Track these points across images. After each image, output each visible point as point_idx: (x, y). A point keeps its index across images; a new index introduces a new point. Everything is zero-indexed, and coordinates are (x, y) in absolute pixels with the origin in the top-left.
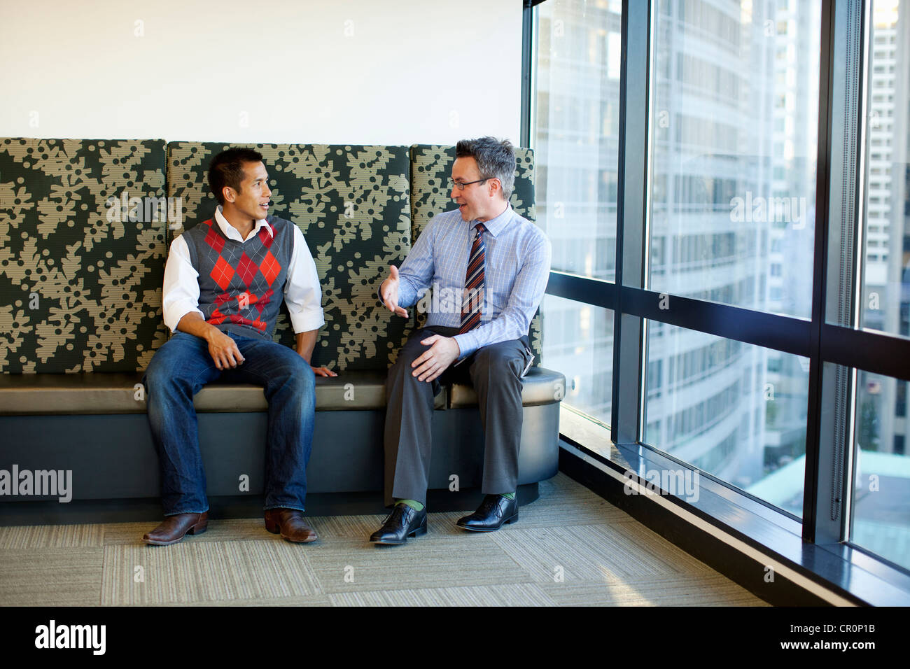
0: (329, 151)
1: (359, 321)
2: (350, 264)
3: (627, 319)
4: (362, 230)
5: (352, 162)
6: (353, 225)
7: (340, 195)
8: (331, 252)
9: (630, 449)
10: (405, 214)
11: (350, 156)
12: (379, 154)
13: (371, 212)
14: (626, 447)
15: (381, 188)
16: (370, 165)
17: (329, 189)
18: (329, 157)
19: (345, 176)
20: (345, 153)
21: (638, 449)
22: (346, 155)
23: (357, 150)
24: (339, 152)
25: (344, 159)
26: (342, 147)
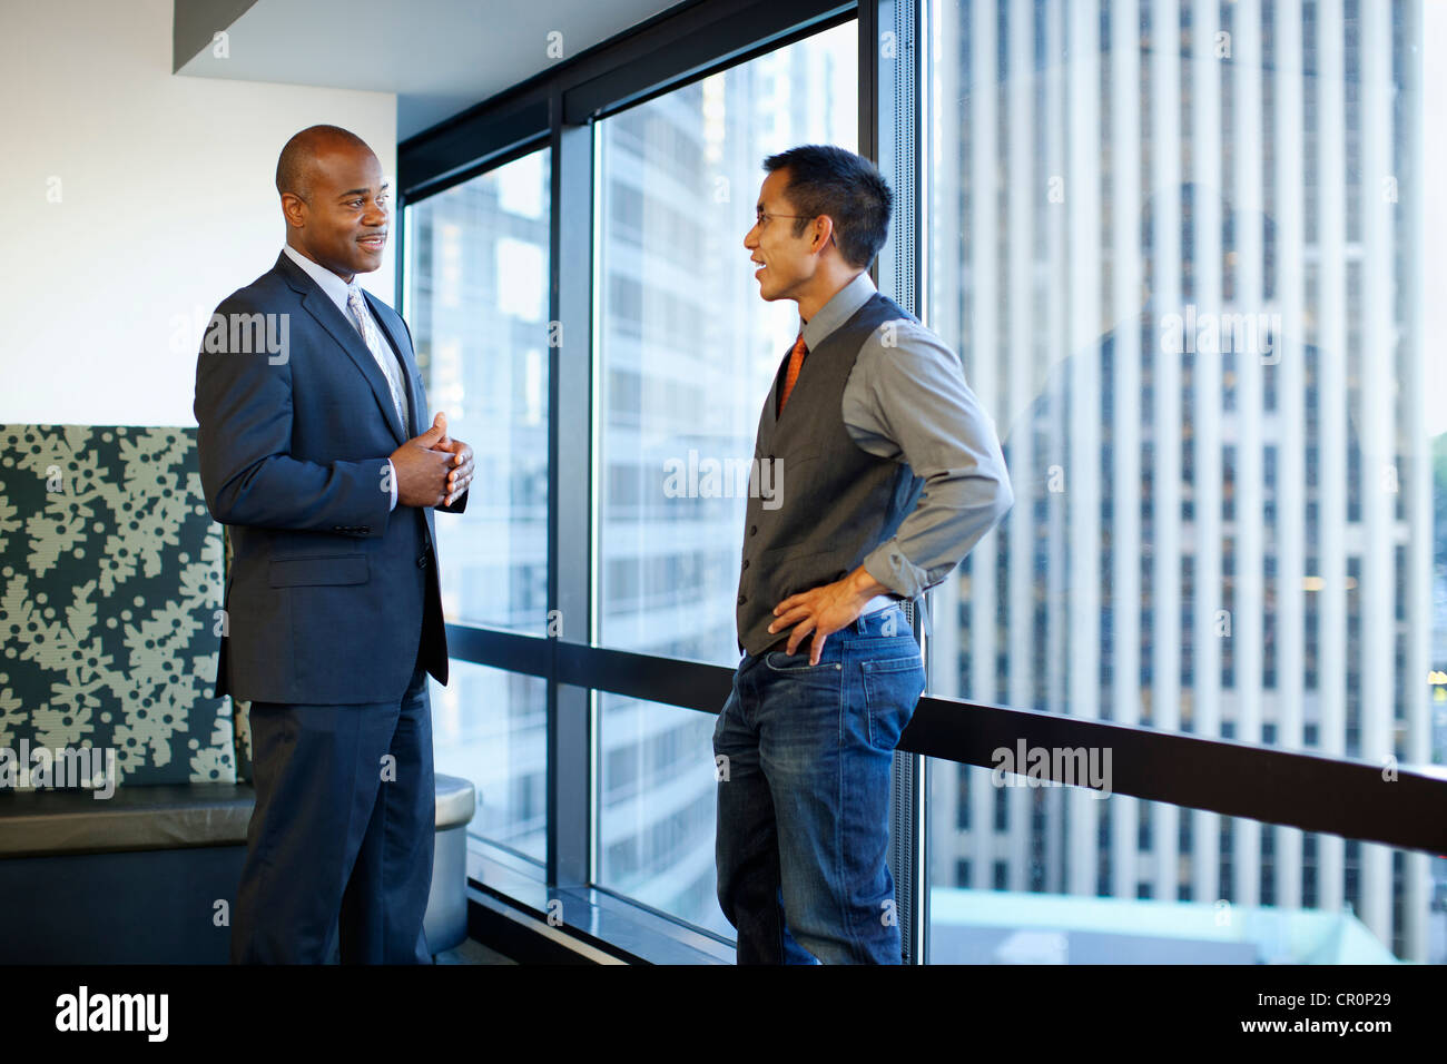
0: (90, 435)
1: (142, 707)
2: (127, 615)
3: (567, 692)
4: (144, 562)
5: (129, 452)
6: (131, 553)
7: (109, 506)
8: (96, 596)
9: (577, 894)
10: (213, 535)
11: (124, 443)
12: (171, 440)
13: (160, 532)
14: (571, 892)
15: (176, 493)
16: (157, 457)
17: (91, 495)
18: (90, 444)
19: (117, 475)
20: (117, 437)
21: (589, 895)
22: (118, 441)
23: (135, 433)
24: (107, 438)
25: (115, 447)
26: (112, 430)
